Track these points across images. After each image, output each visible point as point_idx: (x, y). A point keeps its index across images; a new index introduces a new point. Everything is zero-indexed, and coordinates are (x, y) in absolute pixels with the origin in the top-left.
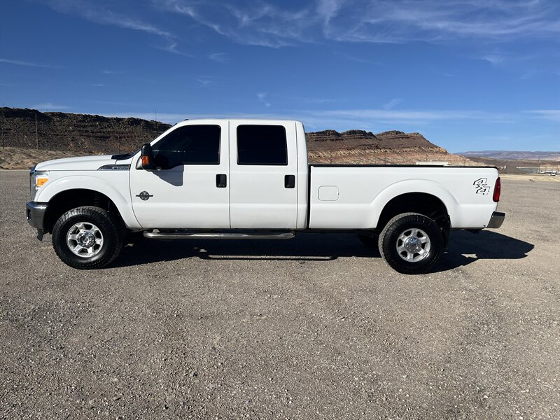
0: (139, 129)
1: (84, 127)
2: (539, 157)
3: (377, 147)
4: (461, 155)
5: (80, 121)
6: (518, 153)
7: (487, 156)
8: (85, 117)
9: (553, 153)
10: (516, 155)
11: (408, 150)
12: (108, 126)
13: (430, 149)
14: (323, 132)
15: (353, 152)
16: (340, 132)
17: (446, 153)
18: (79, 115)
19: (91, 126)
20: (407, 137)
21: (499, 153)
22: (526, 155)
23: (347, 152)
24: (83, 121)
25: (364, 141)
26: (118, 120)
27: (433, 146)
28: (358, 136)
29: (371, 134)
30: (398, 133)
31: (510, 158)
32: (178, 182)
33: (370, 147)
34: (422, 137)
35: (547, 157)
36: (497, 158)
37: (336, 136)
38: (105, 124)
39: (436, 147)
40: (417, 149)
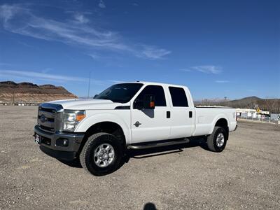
3: (40, 93)
11: (56, 94)
13: (68, 95)
14: (5, 82)
15: (25, 95)
16: (16, 83)
20: (56, 88)
23: (21, 94)
25: (32, 89)
27: (70, 93)
28: (28, 86)
29: (36, 85)
30: (51, 86)
32: (152, 116)
33: (36, 92)
34: (64, 89)
37: (14, 85)
40: (62, 94)
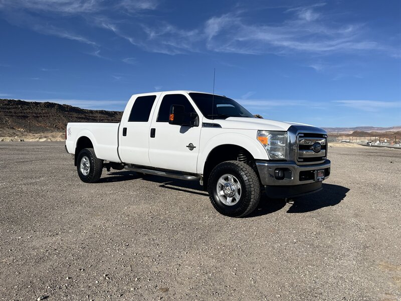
0: (53, 110)
1: (9, 108)
2: (338, 131)
5: (6, 104)
8: (10, 101)
9: (347, 128)
12: (28, 108)
18: (5, 100)
19: (14, 108)
22: (329, 130)
24: (8, 105)
26: (36, 104)
35: (343, 131)
38: (26, 107)
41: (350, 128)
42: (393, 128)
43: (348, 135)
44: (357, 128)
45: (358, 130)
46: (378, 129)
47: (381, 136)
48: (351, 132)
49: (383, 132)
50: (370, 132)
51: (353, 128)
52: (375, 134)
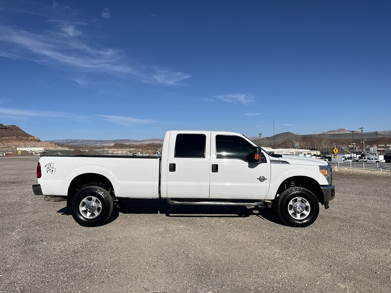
2: (101, 144)
4: (51, 142)
6: (88, 141)
7: (68, 143)
9: (108, 141)
10: (86, 142)
11: (7, 138)
13: (26, 138)
17: (39, 141)
20: (6, 128)
21: (76, 141)
22: (93, 142)
27: (28, 136)
31: (83, 144)
34: (18, 128)
35: (105, 143)
36: (75, 144)
39: (31, 136)
40: (15, 137)
41: (112, 141)
42: (145, 141)
43: (110, 147)
44: (117, 140)
45: (118, 142)
46: (134, 141)
47: (137, 147)
48: (112, 145)
49: (138, 144)
50: (128, 144)
51: (113, 141)
52: (132, 146)
